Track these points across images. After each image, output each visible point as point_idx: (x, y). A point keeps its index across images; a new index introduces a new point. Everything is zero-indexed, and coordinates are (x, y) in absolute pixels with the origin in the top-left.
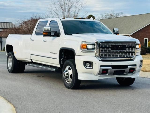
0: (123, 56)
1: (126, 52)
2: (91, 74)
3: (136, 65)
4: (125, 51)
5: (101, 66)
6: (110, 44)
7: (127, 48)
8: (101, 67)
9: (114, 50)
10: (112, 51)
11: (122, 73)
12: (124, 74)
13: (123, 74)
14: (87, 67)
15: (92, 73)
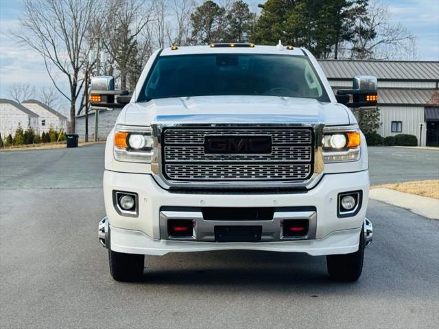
0: (257, 175)
1: (268, 160)
2: (138, 234)
3: (313, 209)
4: (265, 158)
5: (163, 208)
6: (203, 133)
7: (276, 148)
8: (164, 212)
9: (217, 155)
10: (211, 158)
11: (255, 234)
12: (263, 237)
13: (259, 240)
14: (123, 209)
15: (140, 232)
